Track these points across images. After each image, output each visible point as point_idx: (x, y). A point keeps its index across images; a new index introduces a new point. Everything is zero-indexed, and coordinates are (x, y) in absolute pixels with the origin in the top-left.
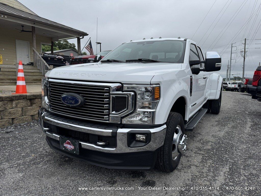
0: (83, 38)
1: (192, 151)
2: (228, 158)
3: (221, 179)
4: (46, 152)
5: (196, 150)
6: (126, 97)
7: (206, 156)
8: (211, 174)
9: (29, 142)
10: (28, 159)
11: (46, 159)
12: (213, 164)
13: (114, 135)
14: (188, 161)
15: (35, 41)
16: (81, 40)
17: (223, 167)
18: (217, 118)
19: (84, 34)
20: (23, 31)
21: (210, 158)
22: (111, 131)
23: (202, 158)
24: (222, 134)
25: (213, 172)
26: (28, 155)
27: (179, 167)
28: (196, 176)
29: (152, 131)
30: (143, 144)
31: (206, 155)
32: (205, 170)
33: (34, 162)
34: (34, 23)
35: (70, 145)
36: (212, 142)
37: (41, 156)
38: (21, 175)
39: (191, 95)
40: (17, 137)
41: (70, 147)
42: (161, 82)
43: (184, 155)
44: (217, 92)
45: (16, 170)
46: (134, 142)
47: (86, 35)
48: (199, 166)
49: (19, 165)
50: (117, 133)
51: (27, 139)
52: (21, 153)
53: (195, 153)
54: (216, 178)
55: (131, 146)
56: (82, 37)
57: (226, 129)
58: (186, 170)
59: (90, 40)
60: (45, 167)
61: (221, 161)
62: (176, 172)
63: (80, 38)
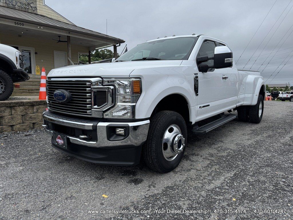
0: (120, 45)
1: (201, 156)
2: (240, 165)
3: (217, 183)
4: (53, 152)
5: (208, 156)
6: (106, 91)
7: (214, 162)
8: (210, 178)
9: (42, 143)
10: (33, 157)
11: (49, 157)
12: (218, 169)
13: (95, 128)
14: (191, 165)
15: (70, 51)
16: (117, 48)
17: (228, 173)
18: (255, 127)
19: (121, 42)
20: (60, 41)
21: (219, 163)
22: (92, 124)
23: (209, 163)
24: (250, 142)
25: (213, 177)
26: (35, 153)
27: (178, 169)
28: (191, 179)
29: (131, 124)
30: (122, 138)
31: (216, 161)
32: (206, 174)
33: (38, 159)
34: (69, 33)
35: (61, 139)
36: (231, 150)
37: (46, 155)
38: (21, 168)
39: (197, 95)
40: (33, 140)
41: (61, 142)
42: (142, 76)
43: (190, 160)
44: (253, 97)
45: (19, 165)
46: (115, 136)
47: (123, 42)
48: (200, 170)
49: (23, 161)
50: (97, 127)
51: (42, 141)
52: (30, 152)
53: (204, 158)
54: (213, 182)
55: (111, 139)
56: (118, 45)
57: (259, 138)
58: (183, 172)
59: (126, 47)
60: (45, 163)
61: (230, 167)
62: (171, 173)
63: (116, 46)
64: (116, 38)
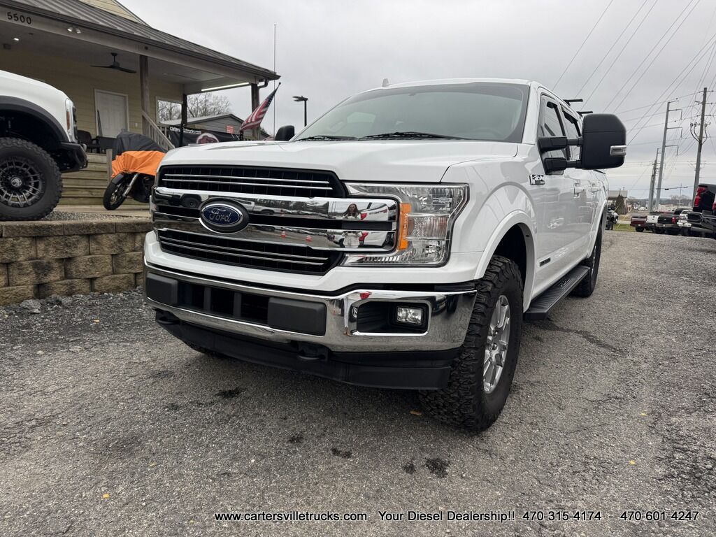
0: (266, 85)
15: (147, 94)
19: (269, 76)
34: (146, 48)
47: (275, 77)
56: (263, 84)
63: (258, 85)
64: (259, 68)
